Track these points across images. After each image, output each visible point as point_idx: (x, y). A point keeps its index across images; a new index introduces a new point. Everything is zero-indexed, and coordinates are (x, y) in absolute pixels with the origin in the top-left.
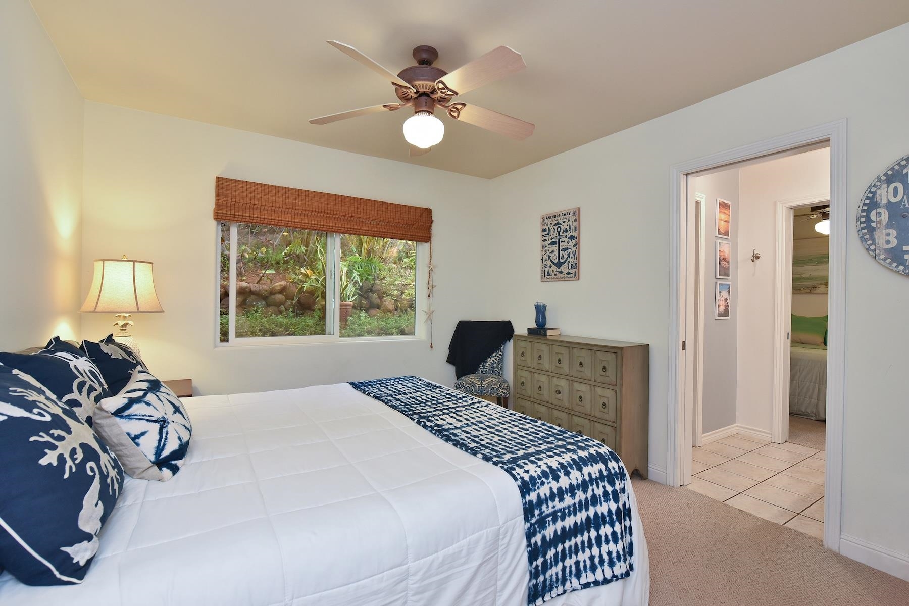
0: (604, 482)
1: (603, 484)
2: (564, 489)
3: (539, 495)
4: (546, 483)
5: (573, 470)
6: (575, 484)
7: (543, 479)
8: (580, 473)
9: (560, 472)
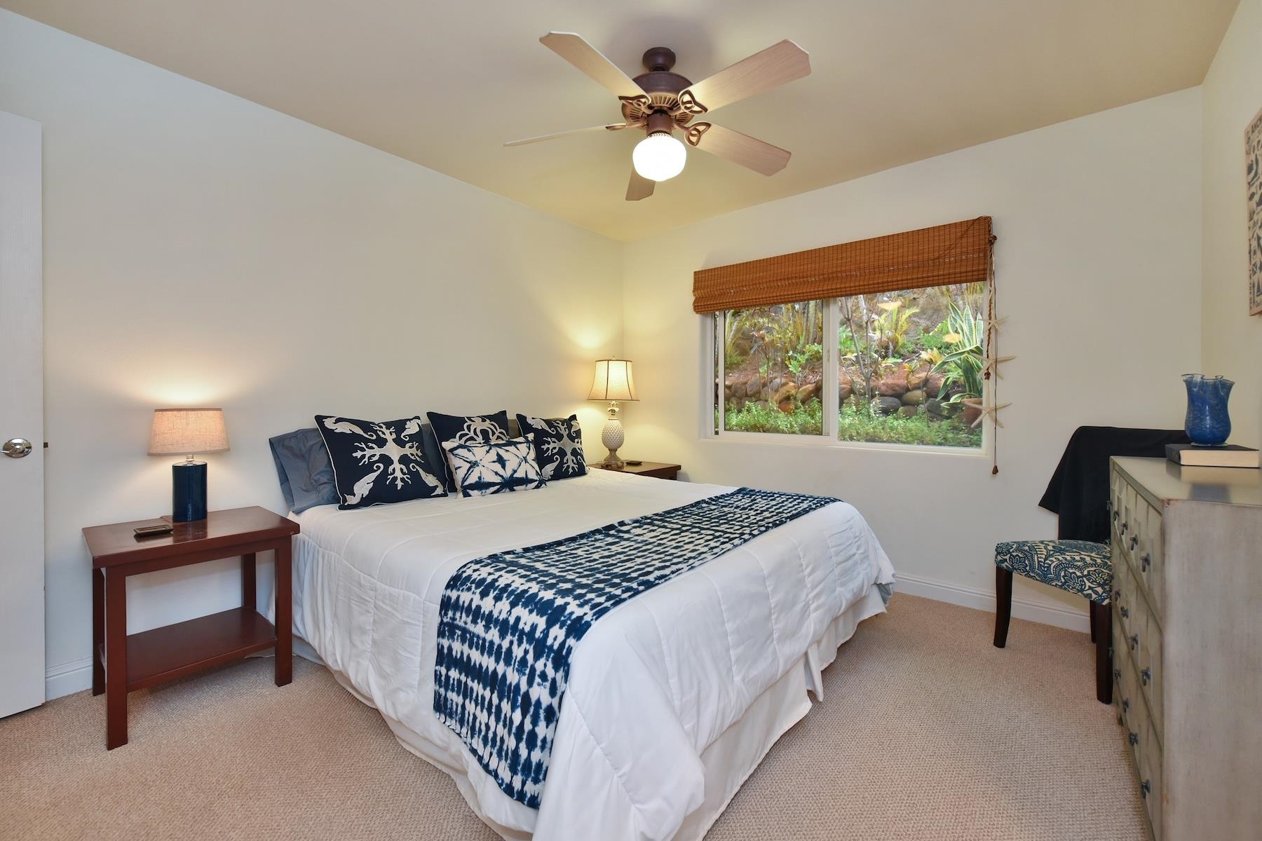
0: (530, 645)
1: (528, 647)
2: (482, 611)
3: (458, 597)
4: (472, 591)
5: (507, 600)
6: (495, 616)
7: (474, 586)
8: (509, 608)
9: (494, 591)
